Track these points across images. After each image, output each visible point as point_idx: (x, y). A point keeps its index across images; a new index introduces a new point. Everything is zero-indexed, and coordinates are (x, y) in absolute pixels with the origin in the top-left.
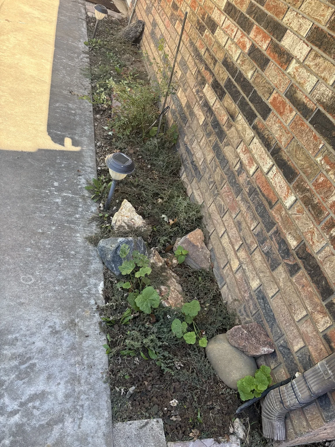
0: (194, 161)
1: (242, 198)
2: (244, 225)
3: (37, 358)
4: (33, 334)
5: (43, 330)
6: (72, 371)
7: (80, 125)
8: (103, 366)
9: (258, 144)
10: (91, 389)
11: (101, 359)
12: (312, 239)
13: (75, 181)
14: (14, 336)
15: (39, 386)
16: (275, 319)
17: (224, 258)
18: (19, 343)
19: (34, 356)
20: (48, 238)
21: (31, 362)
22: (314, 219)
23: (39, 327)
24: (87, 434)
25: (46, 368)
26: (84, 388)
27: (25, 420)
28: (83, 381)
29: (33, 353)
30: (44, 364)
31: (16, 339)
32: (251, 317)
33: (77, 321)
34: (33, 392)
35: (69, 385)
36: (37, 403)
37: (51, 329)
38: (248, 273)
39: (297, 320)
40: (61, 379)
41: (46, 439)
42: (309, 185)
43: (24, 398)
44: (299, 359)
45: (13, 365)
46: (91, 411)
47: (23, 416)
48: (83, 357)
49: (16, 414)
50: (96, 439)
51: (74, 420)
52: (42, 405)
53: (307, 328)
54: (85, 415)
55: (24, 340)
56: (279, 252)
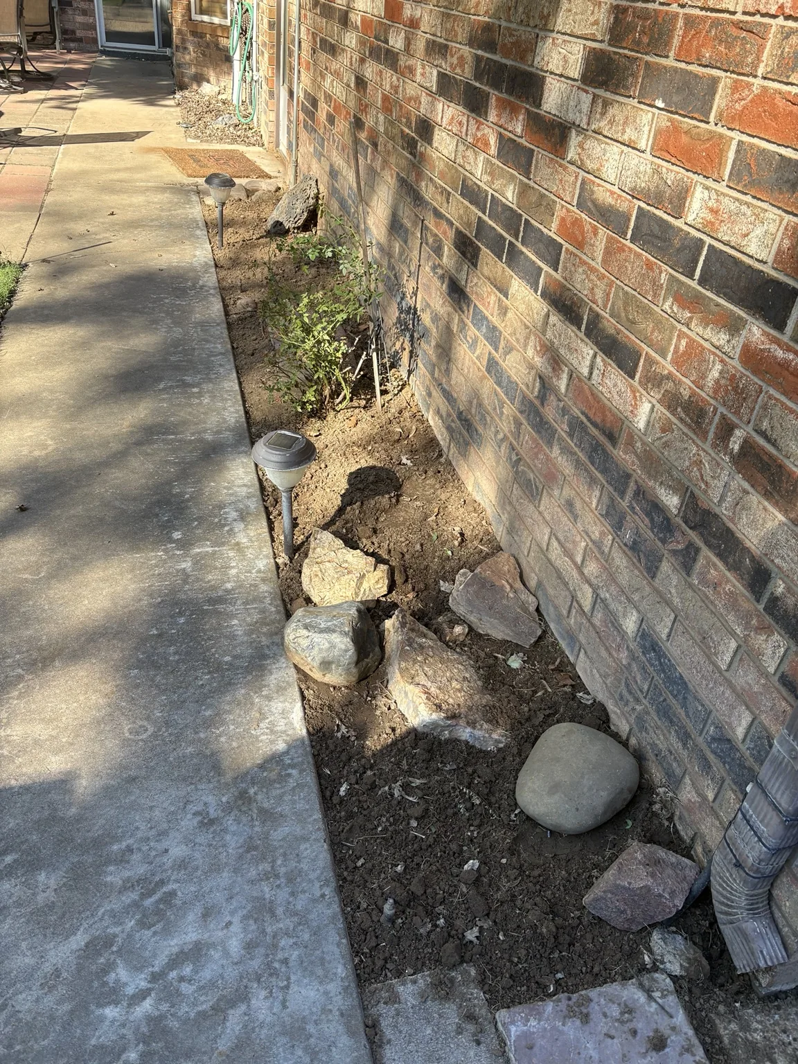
0: (461, 413)
1: (561, 449)
2: (578, 505)
3: (177, 881)
4: (163, 834)
5: (183, 823)
6: (255, 894)
7: (213, 411)
8: (322, 873)
9: (559, 324)
10: (299, 924)
11: (314, 860)
12: (702, 476)
13: (216, 520)
14: (124, 844)
15: (189, 933)
16: (686, 683)
17: (563, 593)
18: (136, 857)
19: (169, 878)
20: (172, 642)
21: (165, 889)
22: (695, 433)
23: (172, 818)
24: (304, 1017)
25: (198, 897)
26: (287, 923)
27: (165, 1007)
28: (280, 911)
29: (166, 871)
30: (193, 889)
31: (130, 850)
32: (644, 701)
33: (252, 791)
34: (175, 950)
35: (251, 922)
36: (187, 970)
37: (200, 818)
38: (612, 606)
39: (724, 667)
40: (232, 913)
41: (215, 1040)
42: (666, 365)
43: (158, 964)
44: (752, 755)
45: (129, 901)
46: (306, 969)
47: (159, 1000)
48: (274, 861)
49: (144, 998)
50: (324, 1026)
51: (271, 992)
52: (197, 972)
53: (746, 678)
54: (293, 978)
55: (145, 848)
56: (653, 532)
